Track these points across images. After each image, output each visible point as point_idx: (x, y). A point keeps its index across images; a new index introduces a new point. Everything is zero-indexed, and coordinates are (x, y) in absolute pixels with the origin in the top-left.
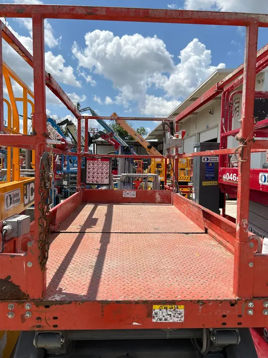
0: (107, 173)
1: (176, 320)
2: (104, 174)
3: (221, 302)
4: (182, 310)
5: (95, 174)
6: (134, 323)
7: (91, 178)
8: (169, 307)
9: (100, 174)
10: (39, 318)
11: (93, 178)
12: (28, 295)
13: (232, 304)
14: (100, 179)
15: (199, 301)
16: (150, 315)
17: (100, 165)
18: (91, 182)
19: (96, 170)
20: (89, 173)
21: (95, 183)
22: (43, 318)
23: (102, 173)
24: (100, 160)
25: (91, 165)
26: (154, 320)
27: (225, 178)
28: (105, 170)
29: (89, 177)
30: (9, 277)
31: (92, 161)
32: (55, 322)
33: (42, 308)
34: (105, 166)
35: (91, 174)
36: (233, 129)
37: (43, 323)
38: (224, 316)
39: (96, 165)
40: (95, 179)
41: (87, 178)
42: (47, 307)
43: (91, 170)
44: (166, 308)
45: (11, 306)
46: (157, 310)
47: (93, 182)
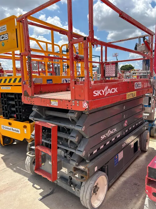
0: (114, 71)
1: (56, 105)
2: (113, 71)
3: (66, 100)
4: (57, 102)
5: (109, 72)
6: (48, 105)
7: (107, 74)
8: (54, 101)
9: (111, 72)
10: (31, 101)
12: (29, 95)
14: (111, 74)
15: (61, 99)
17: (111, 67)
19: (109, 69)
20: (106, 71)
23: (112, 71)
24: (111, 64)
25: (107, 67)
26: (51, 105)
28: (113, 69)
29: (106, 74)
30: (26, 90)
31: (107, 65)
34: (113, 67)
35: (107, 72)
38: (67, 105)
39: (109, 67)
40: (109, 74)
42: (32, 98)
43: (107, 70)
46: (52, 102)
47: (108, 76)
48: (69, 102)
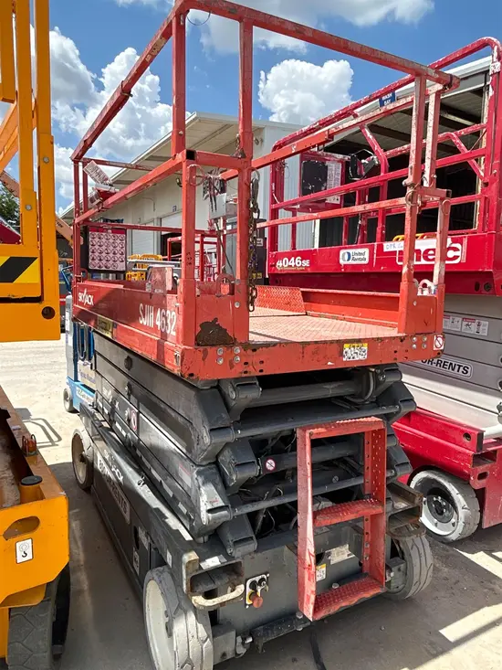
0: (122, 254)
1: (361, 357)
2: (118, 255)
3: (394, 338)
4: (366, 348)
5: (104, 254)
6: (329, 363)
7: (97, 261)
8: (356, 345)
9: (111, 255)
10: (246, 363)
11: (100, 260)
12: (235, 339)
13: (402, 340)
14: (111, 262)
15: (378, 339)
16: (341, 354)
17: (111, 241)
18: (96, 268)
19: (104, 247)
20: (93, 252)
21: (104, 268)
22: (250, 363)
23: (114, 253)
24: (110, 231)
25: (97, 240)
26: (344, 359)
27: (281, 265)
28: (118, 248)
29: (93, 259)
30: (216, 320)
31: (97, 233)
32: (261, 367)
33: (249, 352)
34: (118, 241)
35: (97, 254)
36: (285, 200)
37: (250, 369)
38: (396, 352)
39: (104, 240)
40: (104, 262)
41: (90, 261)
42: (254, 350)
43: (97, 247)
44: (354, 347)
45: (221, 351)
46: (347, 349)
47: (100, 267)
48: (402, 341)
